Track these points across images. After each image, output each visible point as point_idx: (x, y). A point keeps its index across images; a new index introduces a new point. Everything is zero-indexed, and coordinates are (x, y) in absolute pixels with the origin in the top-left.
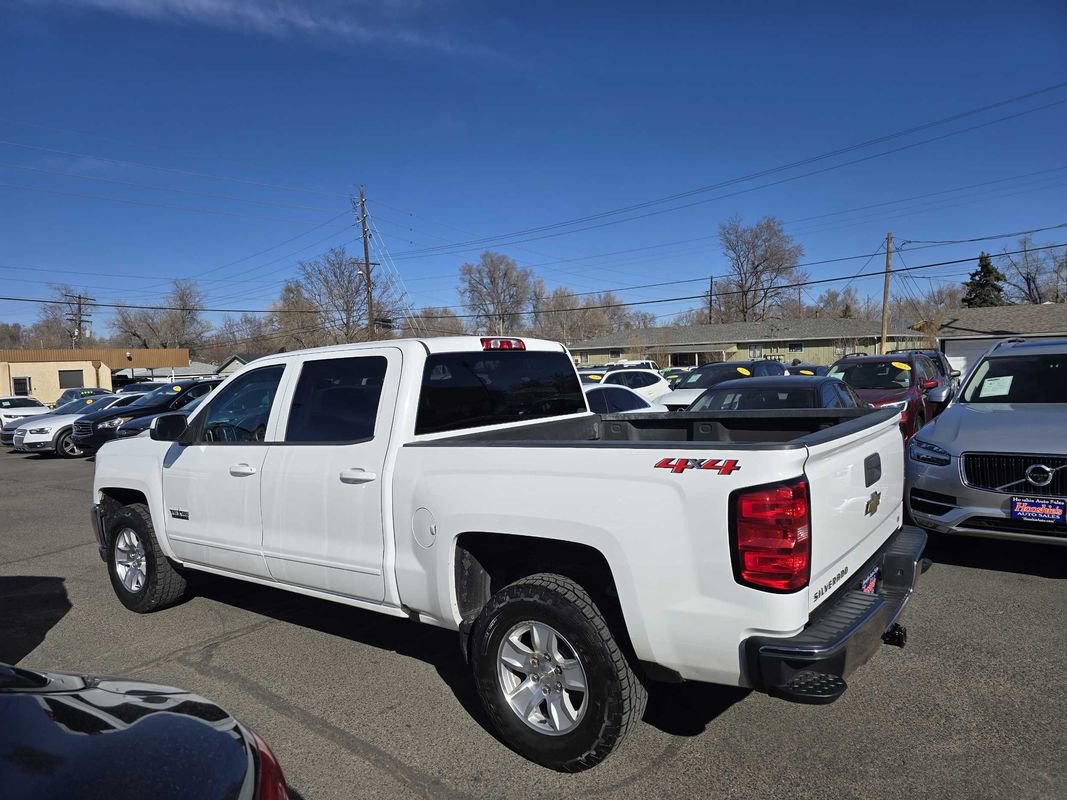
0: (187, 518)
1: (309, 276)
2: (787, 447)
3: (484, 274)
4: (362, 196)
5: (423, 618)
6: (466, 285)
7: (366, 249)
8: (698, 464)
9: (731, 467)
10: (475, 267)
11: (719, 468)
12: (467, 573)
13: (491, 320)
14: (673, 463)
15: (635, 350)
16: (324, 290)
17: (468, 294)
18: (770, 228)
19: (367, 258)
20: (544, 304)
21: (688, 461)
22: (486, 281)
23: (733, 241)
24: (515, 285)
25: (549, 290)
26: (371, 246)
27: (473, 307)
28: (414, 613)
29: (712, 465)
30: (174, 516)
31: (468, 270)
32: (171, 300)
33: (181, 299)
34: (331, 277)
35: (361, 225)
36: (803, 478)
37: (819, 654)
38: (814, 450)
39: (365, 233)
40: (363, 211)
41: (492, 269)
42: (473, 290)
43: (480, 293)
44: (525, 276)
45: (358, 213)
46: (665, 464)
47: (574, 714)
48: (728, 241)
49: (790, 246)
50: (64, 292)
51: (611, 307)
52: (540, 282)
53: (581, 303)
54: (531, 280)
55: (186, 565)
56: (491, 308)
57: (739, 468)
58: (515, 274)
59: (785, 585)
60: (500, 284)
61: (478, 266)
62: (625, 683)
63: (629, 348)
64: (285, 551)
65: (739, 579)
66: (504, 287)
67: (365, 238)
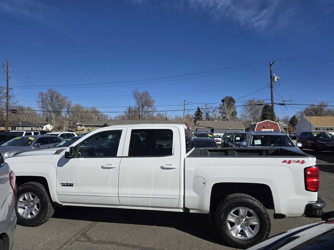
0: (72, 186)
3: (48, 96)
4: (8, 63)
5: (192, 211)
6: (40, 100)
7: (7, 83)
8: (294, 161)
9: (303, 162)
10: (44, 93)
17: (41, 103)
19: (8, 86)
20: (71, 109)
22: (49, 99)
23: (136, 96)
24: (60, 101)
25: (74, 104)
27: (43, 107)
28: (187, 210)
29: (298, 162)
31: (41, 94)
35: (6, 73)
39: (7, 77)
40: (7, 69)
41: (52, 95)
42: (43, 101)
43: (46, 103)
44: (65, 98)
45: (5, 69)
46: (285, 162)
48: (135, 95)
51: (95, 112)
52: (70, 101)
53: (85, 110)
54: (67, 100)
56: (50, 109)
58: (60, 98)
60: (54, 100)
61: (46, 93)
65: (306, 189)
66: (56, 102)
67: (7, 79)
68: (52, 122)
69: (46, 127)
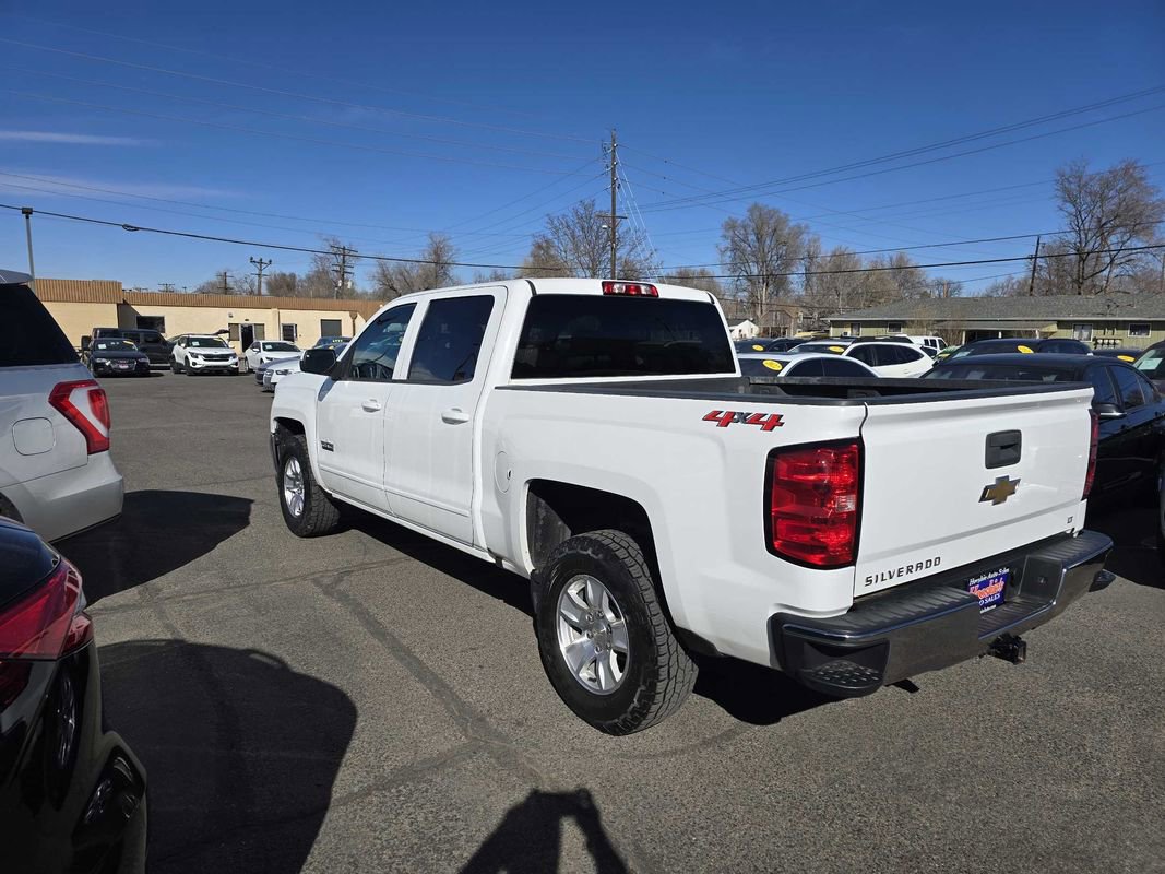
0: (332, 450)
1: (556, 231)
2: (844, 403)
3: (750, 230)
5: (506, 565)
6: (728, 243)
7: (613, 201)
8: (743, 418)
9: (775, 422)
10: (739, 222)
11: (762, 423)
12: (541, 523)
13: (753, 284)
14: (720, 416)
15: (920, 323)
16: (570, 246)
17: (729, 253)
18: (1128, 174)
19: (614, 211)
20: (820, 266)
21: (734, 414)
22: (752, 237)
23: (1072, 191)
24: (785, 243)
25: (826, 249)
26: (619, 197)
27: (734, 267)
28: (499, 558)
29: (756, 419)
30: (324, 448)
31: (731, 226)
32: (426, 254)
33: (436, 253)
34: (579, 233)
36: (859, 441)
37: (850, 641)
38: (875, 410)
39: (614, 182)
40: (614, 158)
41: (760, 222)
42: (735, 248)
43: (743, 252)
44: (798, 232)
45: (609, 161)
46: (712, 417)
47: (618, 675)
48: (1065, 190)
49: (1155, 199)
50: (332, 243)
52: (815, 241)
53: (865, 265)
54: (805, 237)
55: (335, 495)
56: (754, 270)
57: (782, 424)
58: (787, 230)
59: (822, 559)
60: (768, 242)
61: (743, 221)
62: (663, 649)
63: (912, 322)
64: (399, 488)
65: (771, 548)
66: (772, 246)
67: (614, 189)
68: (759, 313)
69: (741, 331)
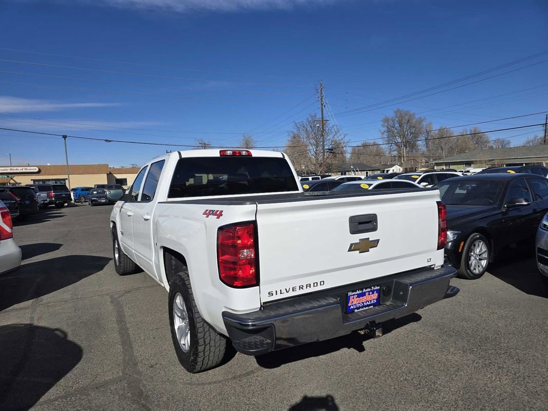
0: (123, 235)
1: (299, 128)
3: (396, 122)
4: (321, 86)
6: (385, 129)
8: (213, 213)
9: (220, 214)
10: (390, 118)
11: (217, 215)
13: (399, 147)
14: (207, 212)
15: (481, 162)
16: (305, 136)
17: (386, 134)
20: (432, 136)
22: (397, 125)
24: (414, 127)
25: (436, 127)
27: (389, 139)
30: (121, 234)
31: (386, 120)
32: (242, 144)
33: (246, 143)
34: (309, 129)
37: (251, 326)
39: (322, 104)
40: (321, 93)
41: (400, 119)
42: (389, 131)
43: (393, 132)
44: (420, 121)
47: (189, 343)
52: (429, 124)
54: (424, 123)
56: (399, 140)
57: (222, 215)
58: (414, 120)
60: (405, 127)
61: (392, 118)
65: (221, 279)
66: (408, 128)
67: (322, 107)
68: (403, 161)
69: (393, 170)
